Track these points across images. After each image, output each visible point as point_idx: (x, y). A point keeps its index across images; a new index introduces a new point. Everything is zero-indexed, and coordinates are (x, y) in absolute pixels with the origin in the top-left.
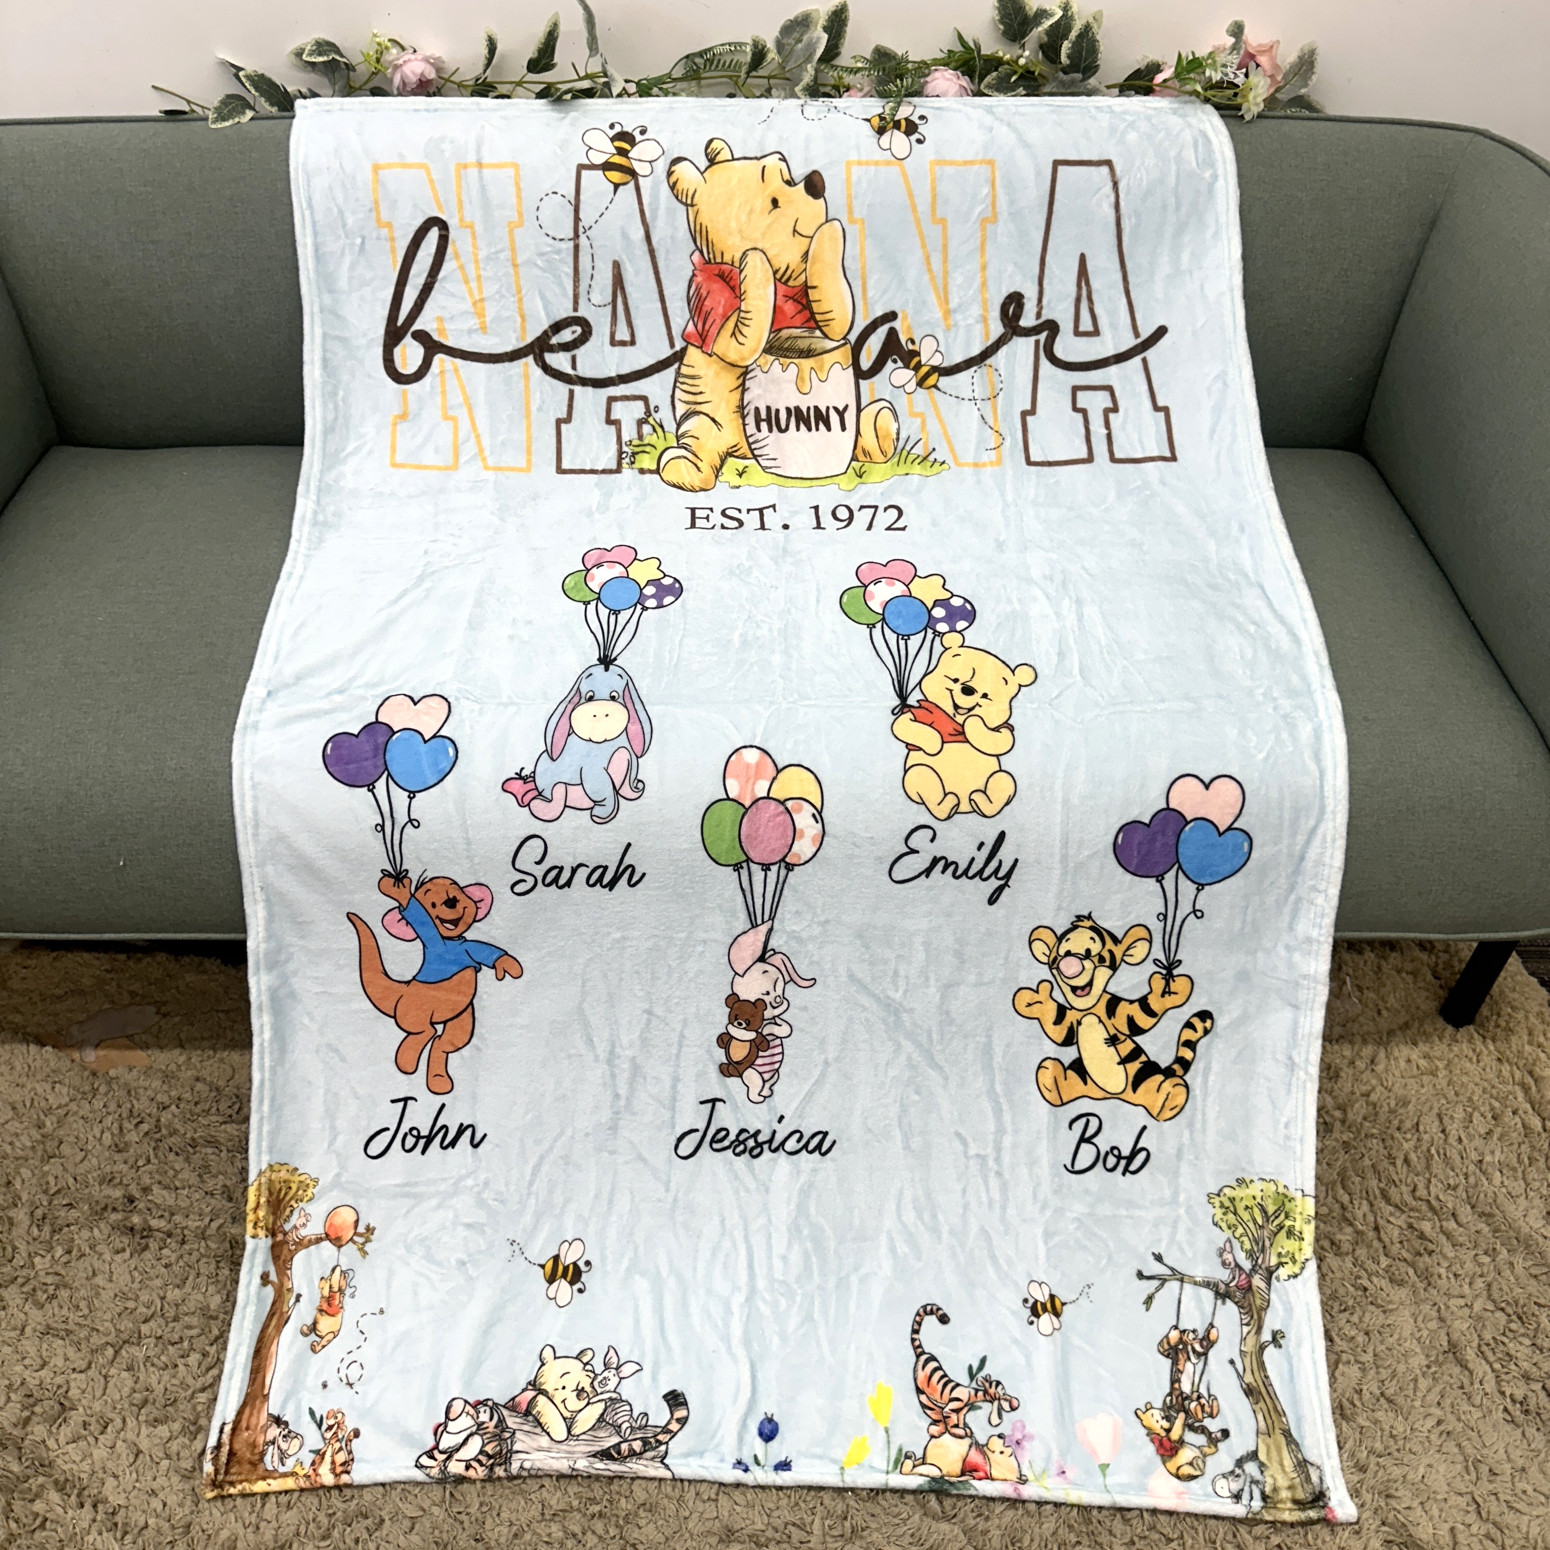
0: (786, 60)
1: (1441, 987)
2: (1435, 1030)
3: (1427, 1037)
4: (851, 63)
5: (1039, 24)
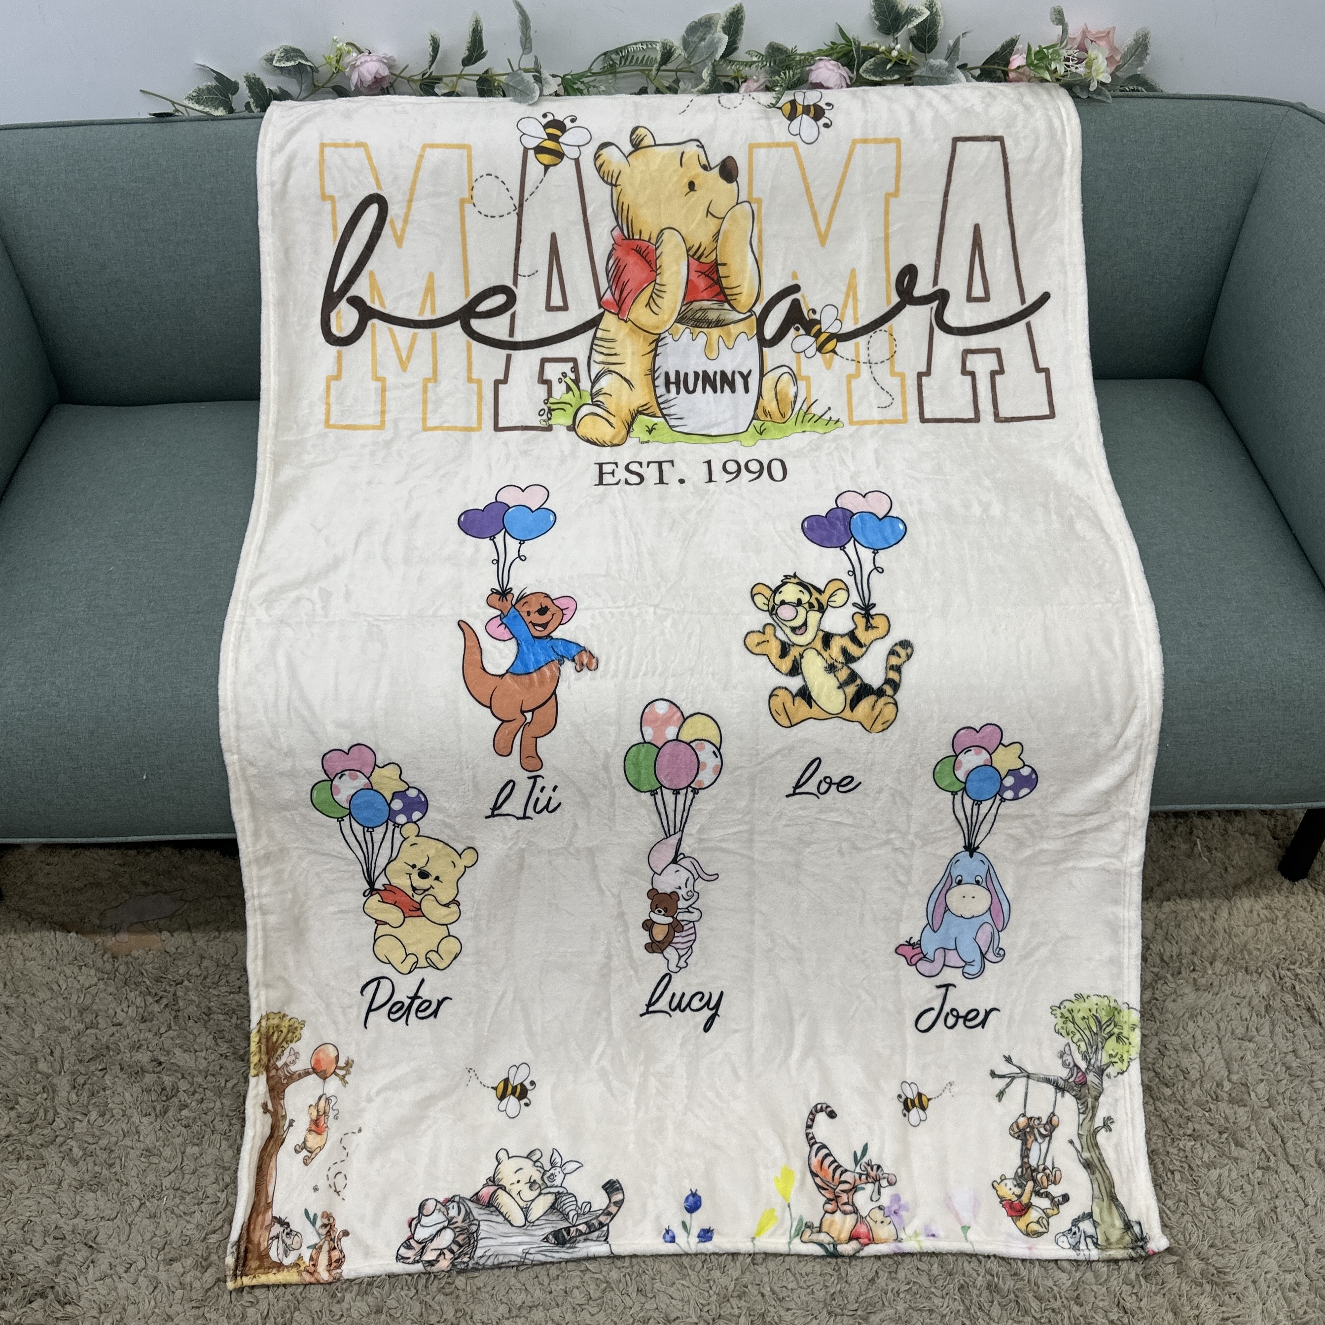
0: (691, 55)
1: (1279, 846)
2: (1275, 884)
3: (1267, 889)
4: (747, 58)
5: (910, 21)
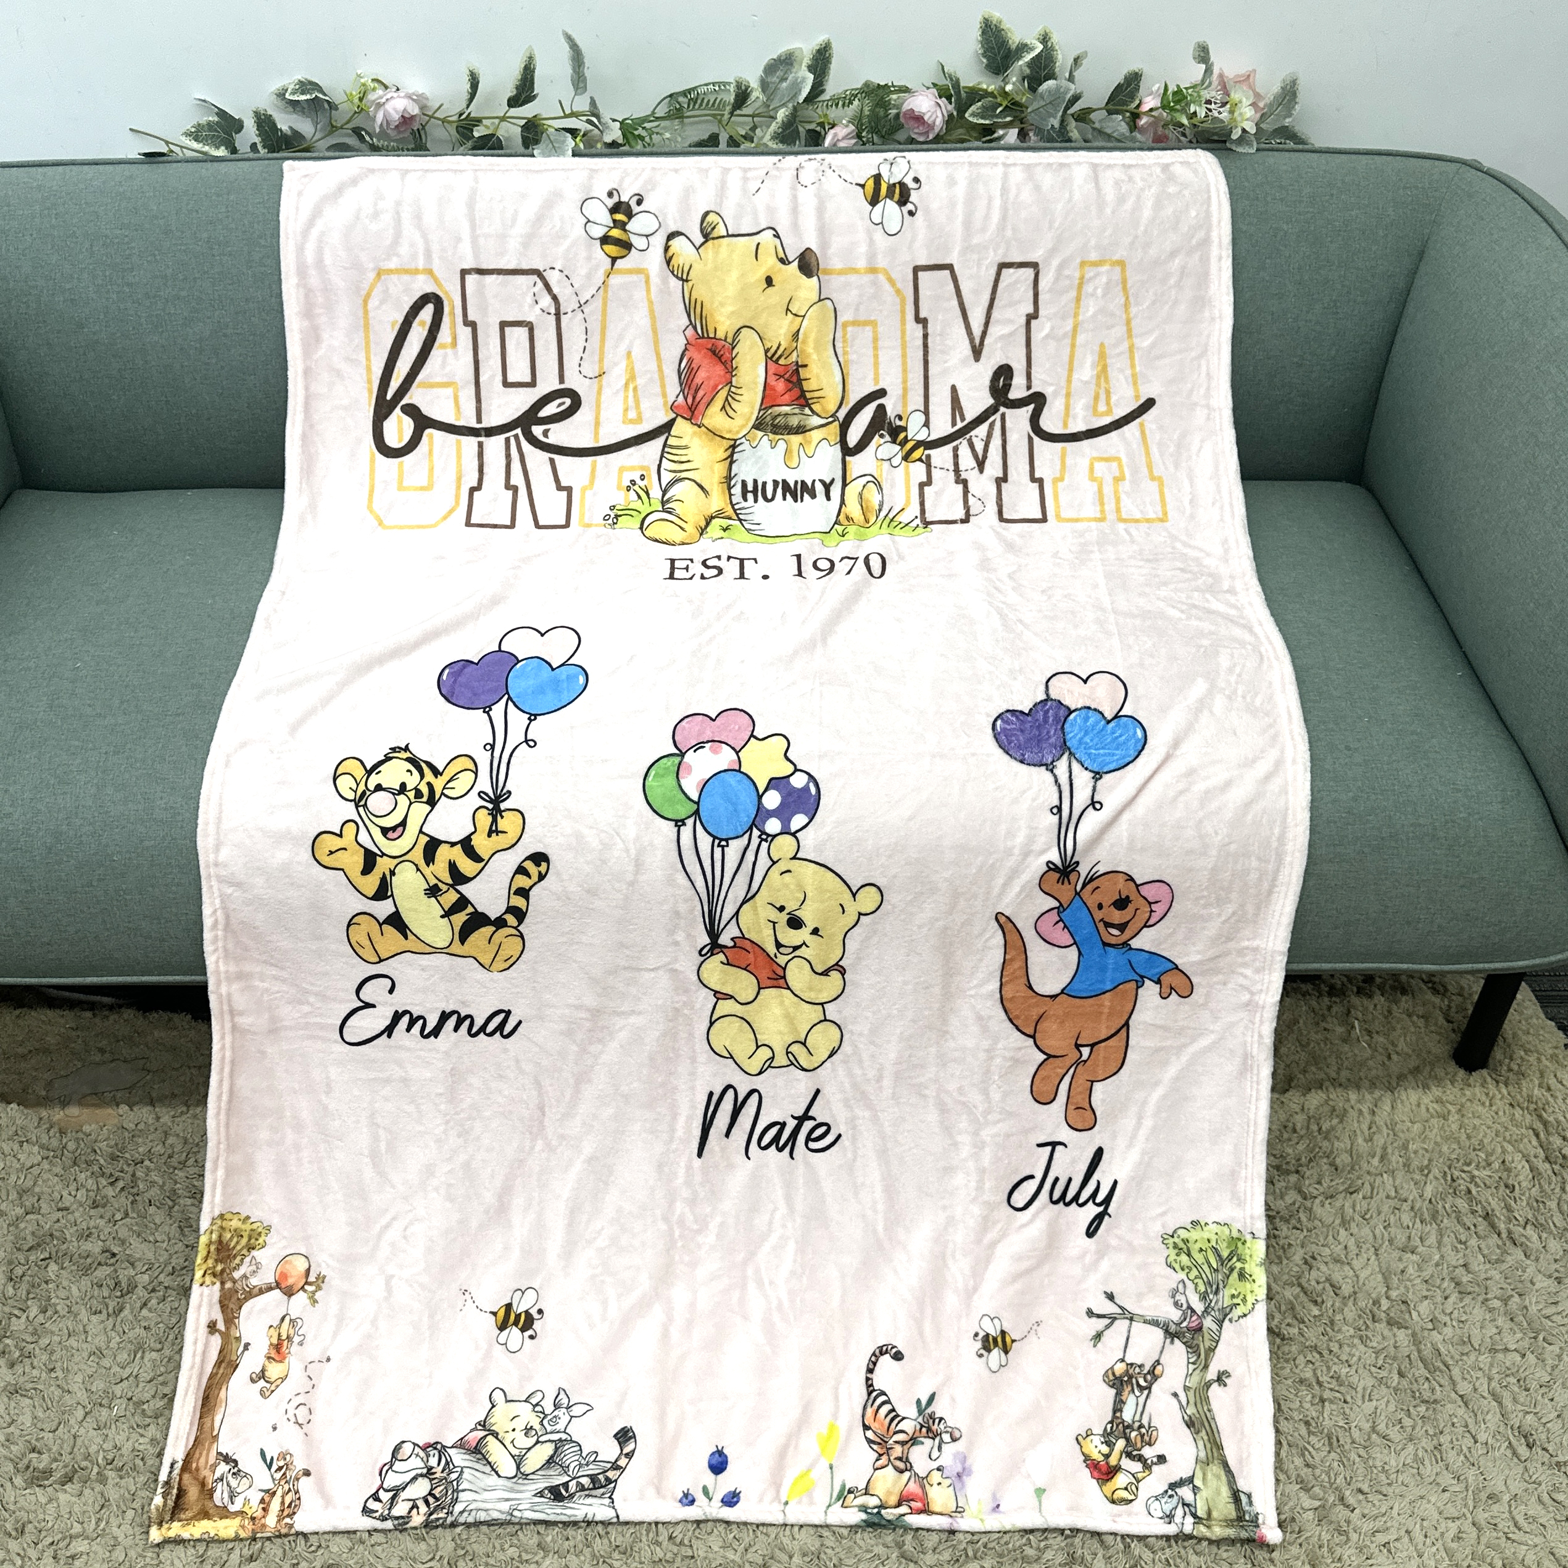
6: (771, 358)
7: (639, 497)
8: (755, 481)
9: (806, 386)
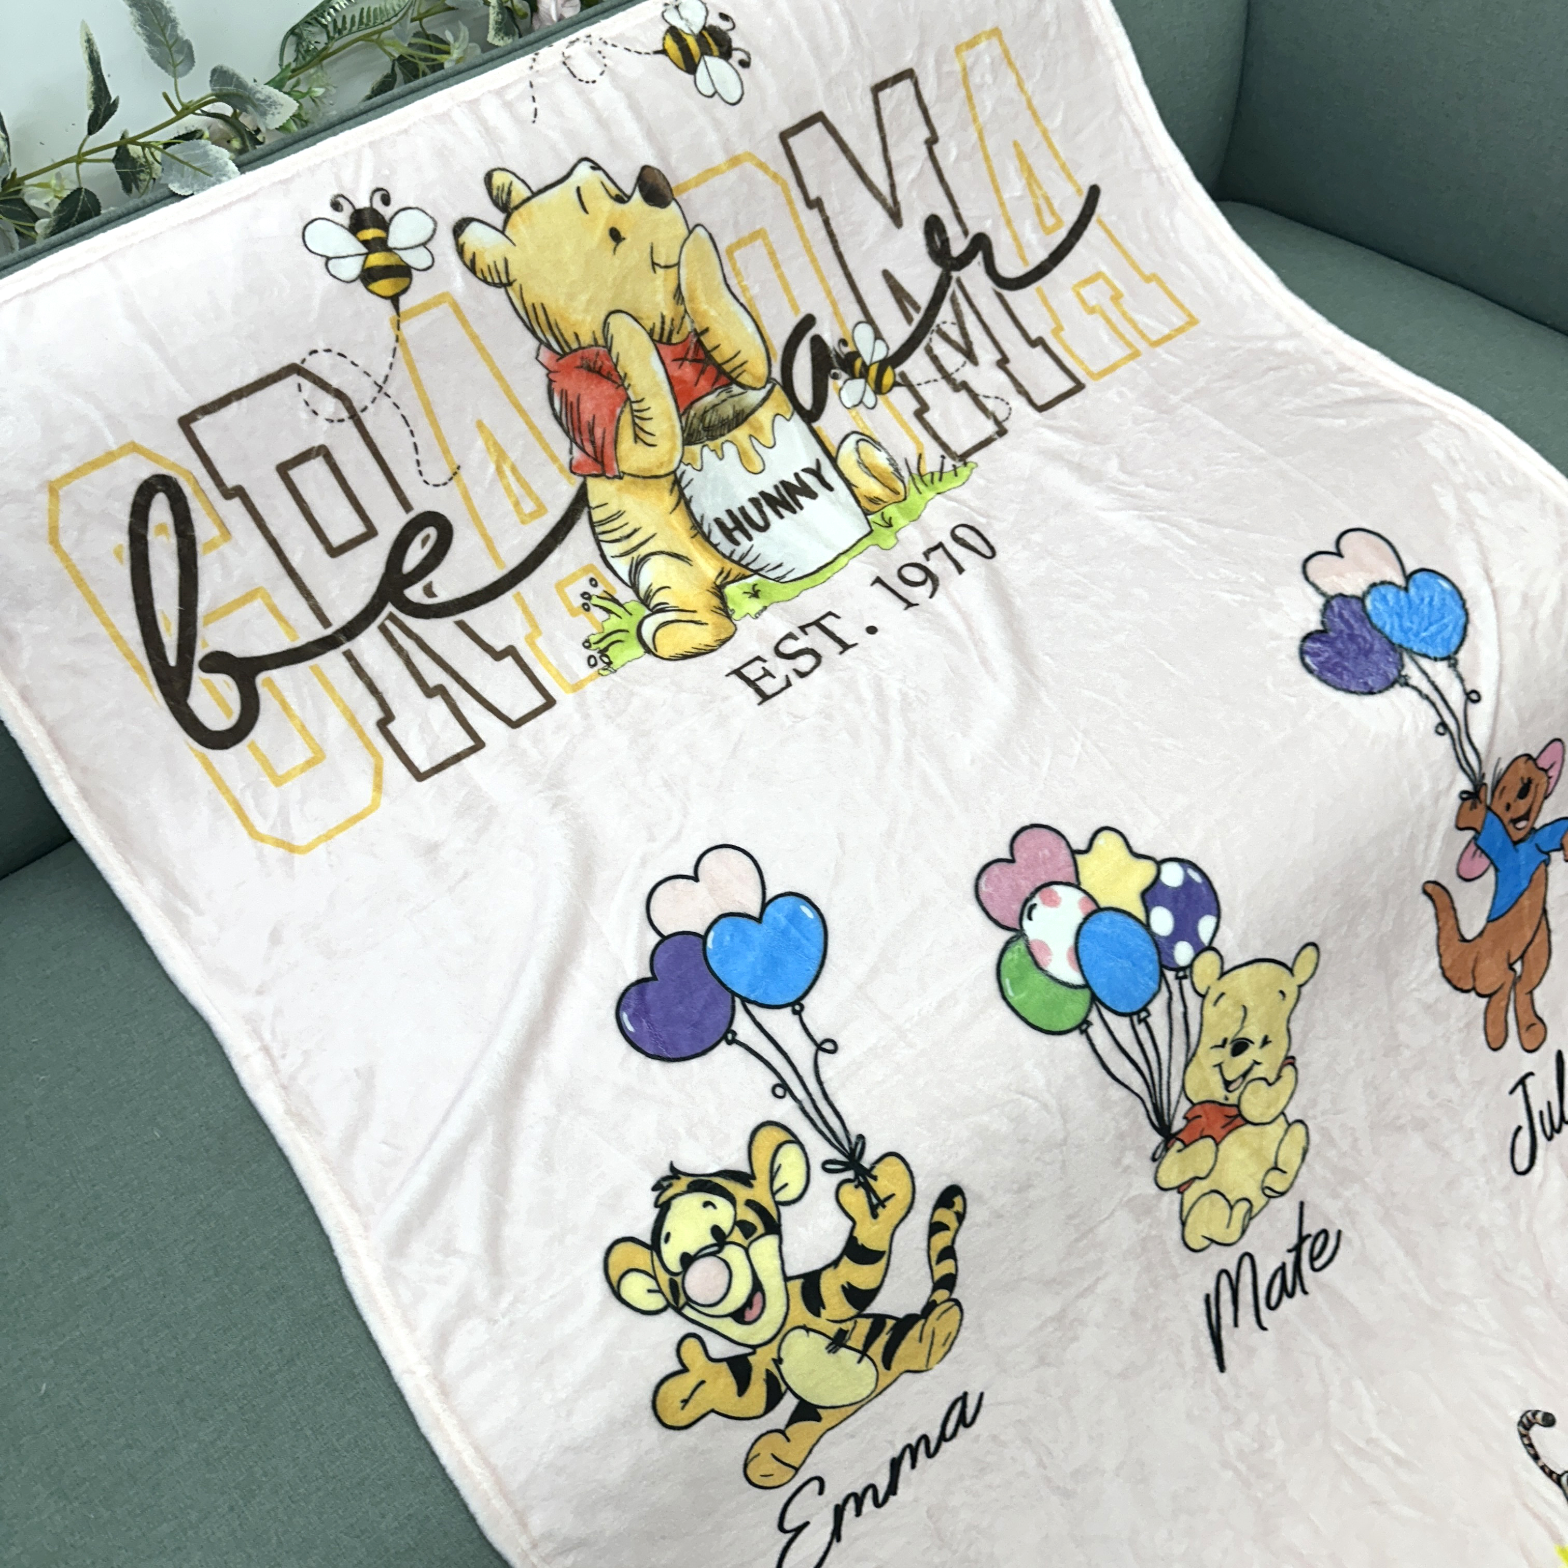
6: (660, 341)
7: (609, 611)
8: (730, 513)
9: (718, 357)
